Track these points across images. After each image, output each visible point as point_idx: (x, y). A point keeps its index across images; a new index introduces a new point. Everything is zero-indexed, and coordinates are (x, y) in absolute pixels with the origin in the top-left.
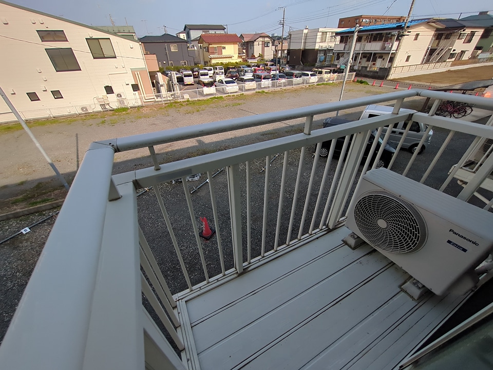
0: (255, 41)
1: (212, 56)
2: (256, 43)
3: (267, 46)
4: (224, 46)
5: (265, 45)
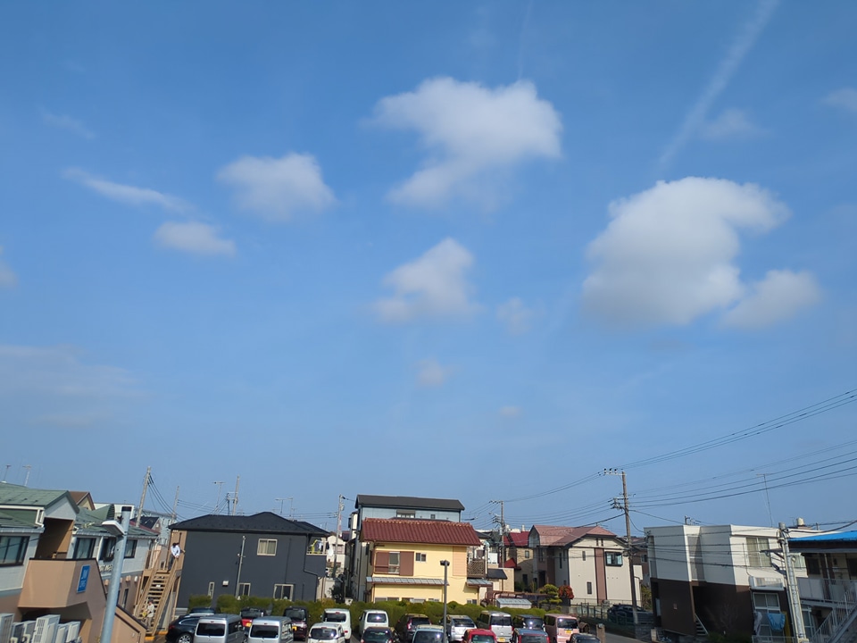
0: (570, 545)
1: (377, 577)
2: (572, 552)
3: (614, 564)
5: (606, 560)
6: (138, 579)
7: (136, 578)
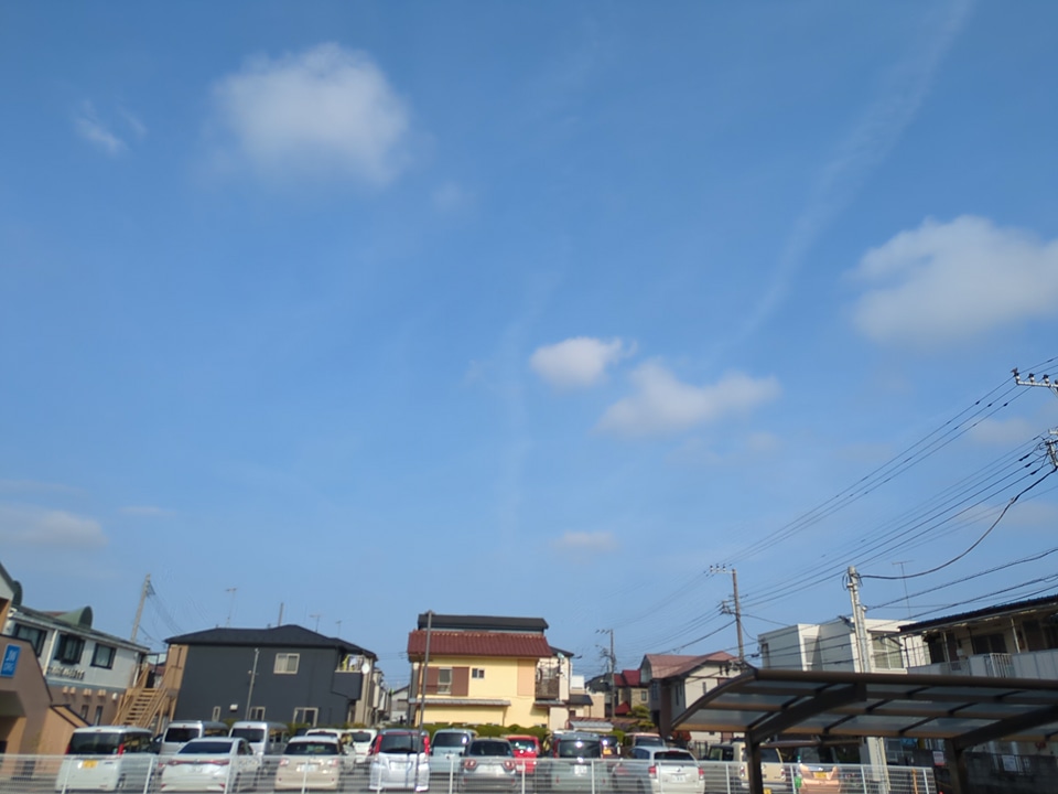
0: (687, 675)
1: (423, 698)
2: (689, 684)
4: (479, 667)
6: (118, 697)
7: (114, 696)
